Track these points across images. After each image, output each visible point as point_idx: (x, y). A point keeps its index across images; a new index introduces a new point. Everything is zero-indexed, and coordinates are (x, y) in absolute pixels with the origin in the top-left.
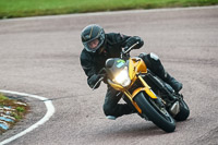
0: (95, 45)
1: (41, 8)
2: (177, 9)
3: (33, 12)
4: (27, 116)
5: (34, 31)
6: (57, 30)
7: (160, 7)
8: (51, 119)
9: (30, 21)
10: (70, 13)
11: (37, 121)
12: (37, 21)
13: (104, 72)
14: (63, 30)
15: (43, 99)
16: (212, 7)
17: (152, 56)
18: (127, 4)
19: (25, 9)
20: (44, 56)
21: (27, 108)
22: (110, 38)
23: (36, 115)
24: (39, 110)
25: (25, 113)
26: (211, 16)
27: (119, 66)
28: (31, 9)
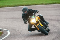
0: (26, 12)
1: (6, 5)
2: (44, 5)
3: (4, 6)
4: (2, 35)
5: (4, 11)
6: (11, 11)
7: (39, 5)
8: (9, 36)
9: (3, 9)
10: (14, 6)
11: (5, 36)
12: (5, 9)
13: (29, 19)
14: (12, 11)
15: (7, 30)
16: (53, 5)
17: (41, 15)
18: (30, 4)
19: (2, 5)
20: (7, 18)
21: (2, 32)
22: (30, 10)
23: (5, 34)
24: (6, 33)
25: (2, 34)
26: (53, 7)
27: (33, 18)
28: (3, 5)
